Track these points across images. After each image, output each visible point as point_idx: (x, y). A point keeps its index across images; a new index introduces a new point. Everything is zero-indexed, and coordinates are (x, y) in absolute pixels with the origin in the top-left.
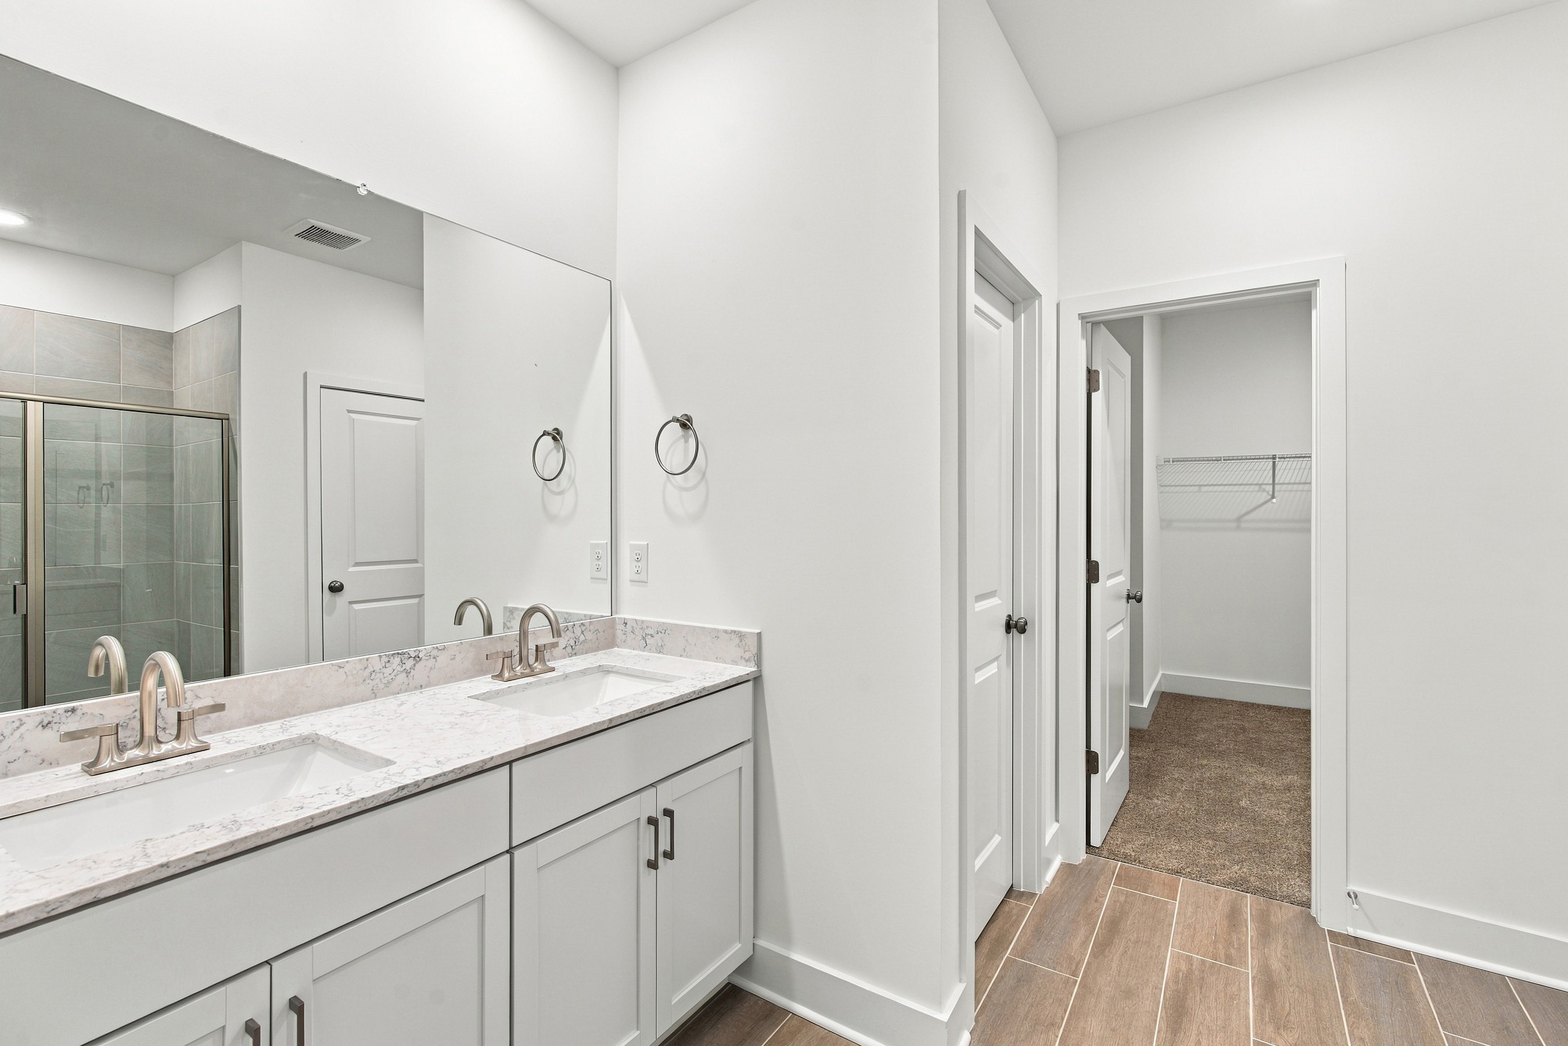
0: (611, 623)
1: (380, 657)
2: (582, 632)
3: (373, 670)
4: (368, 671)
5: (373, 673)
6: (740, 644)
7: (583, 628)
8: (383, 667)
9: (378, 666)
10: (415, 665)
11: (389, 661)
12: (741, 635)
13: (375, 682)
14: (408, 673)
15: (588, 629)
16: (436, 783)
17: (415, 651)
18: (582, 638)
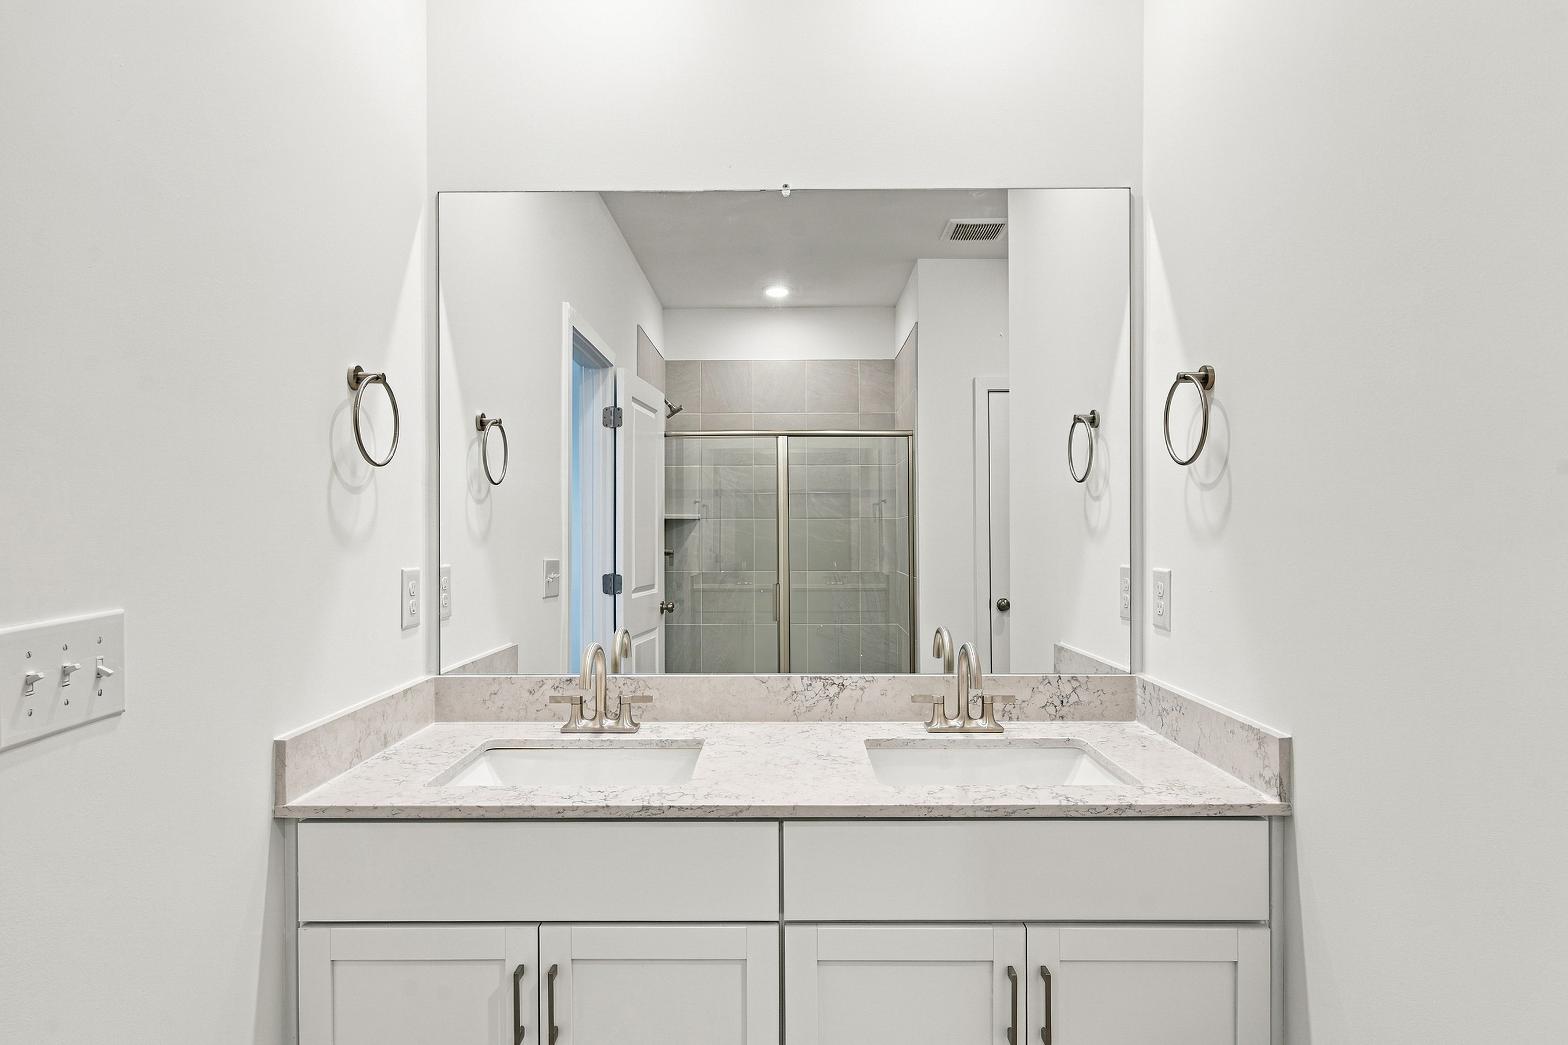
0: (1129, 682)
1: (802, 678)
2: (1074, 689)
3: (794, 691)
4: (789, 691)
5: (795, 695)
6: (1258, 751)
7: (1075, 684)
8: (805, 690)
9: (799, 687)
10: (839, 693)
11: (811, 684)
12: (1262, 738)
13: (797, 704)
14: (831, 700)
15: (1084, 687)
16: (682, 815)
17: (838, 678)
18: (1074, 698)
